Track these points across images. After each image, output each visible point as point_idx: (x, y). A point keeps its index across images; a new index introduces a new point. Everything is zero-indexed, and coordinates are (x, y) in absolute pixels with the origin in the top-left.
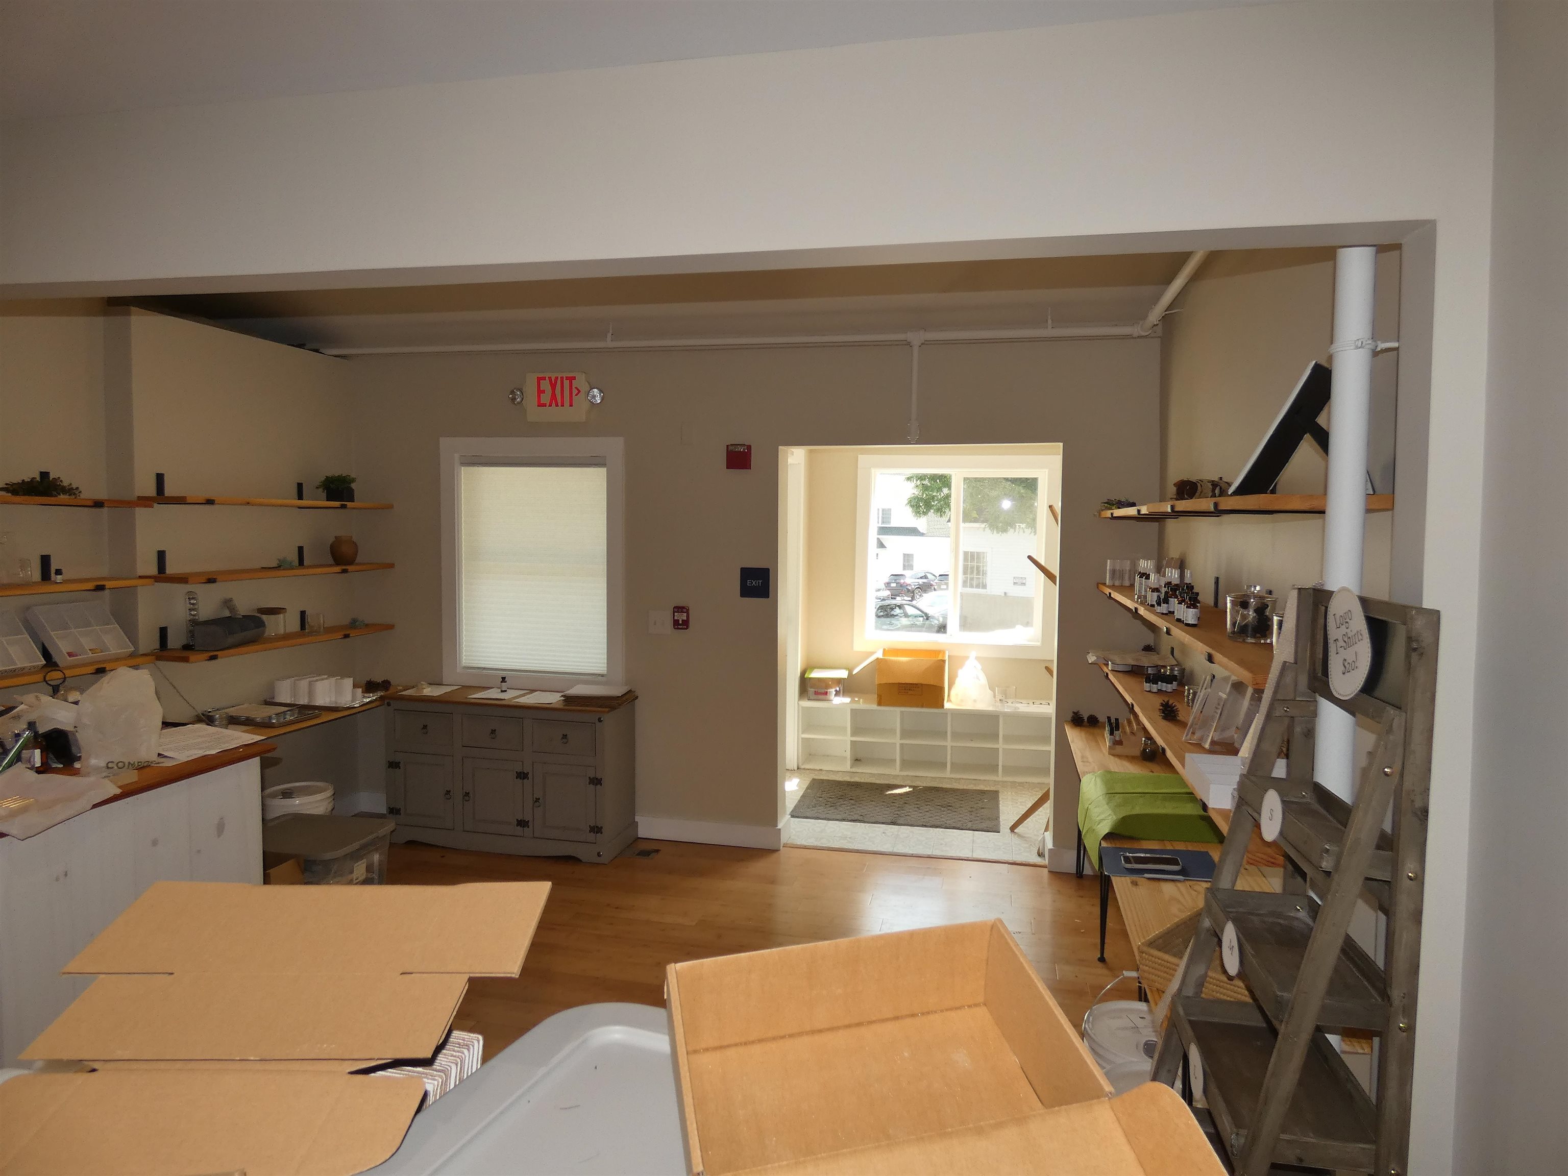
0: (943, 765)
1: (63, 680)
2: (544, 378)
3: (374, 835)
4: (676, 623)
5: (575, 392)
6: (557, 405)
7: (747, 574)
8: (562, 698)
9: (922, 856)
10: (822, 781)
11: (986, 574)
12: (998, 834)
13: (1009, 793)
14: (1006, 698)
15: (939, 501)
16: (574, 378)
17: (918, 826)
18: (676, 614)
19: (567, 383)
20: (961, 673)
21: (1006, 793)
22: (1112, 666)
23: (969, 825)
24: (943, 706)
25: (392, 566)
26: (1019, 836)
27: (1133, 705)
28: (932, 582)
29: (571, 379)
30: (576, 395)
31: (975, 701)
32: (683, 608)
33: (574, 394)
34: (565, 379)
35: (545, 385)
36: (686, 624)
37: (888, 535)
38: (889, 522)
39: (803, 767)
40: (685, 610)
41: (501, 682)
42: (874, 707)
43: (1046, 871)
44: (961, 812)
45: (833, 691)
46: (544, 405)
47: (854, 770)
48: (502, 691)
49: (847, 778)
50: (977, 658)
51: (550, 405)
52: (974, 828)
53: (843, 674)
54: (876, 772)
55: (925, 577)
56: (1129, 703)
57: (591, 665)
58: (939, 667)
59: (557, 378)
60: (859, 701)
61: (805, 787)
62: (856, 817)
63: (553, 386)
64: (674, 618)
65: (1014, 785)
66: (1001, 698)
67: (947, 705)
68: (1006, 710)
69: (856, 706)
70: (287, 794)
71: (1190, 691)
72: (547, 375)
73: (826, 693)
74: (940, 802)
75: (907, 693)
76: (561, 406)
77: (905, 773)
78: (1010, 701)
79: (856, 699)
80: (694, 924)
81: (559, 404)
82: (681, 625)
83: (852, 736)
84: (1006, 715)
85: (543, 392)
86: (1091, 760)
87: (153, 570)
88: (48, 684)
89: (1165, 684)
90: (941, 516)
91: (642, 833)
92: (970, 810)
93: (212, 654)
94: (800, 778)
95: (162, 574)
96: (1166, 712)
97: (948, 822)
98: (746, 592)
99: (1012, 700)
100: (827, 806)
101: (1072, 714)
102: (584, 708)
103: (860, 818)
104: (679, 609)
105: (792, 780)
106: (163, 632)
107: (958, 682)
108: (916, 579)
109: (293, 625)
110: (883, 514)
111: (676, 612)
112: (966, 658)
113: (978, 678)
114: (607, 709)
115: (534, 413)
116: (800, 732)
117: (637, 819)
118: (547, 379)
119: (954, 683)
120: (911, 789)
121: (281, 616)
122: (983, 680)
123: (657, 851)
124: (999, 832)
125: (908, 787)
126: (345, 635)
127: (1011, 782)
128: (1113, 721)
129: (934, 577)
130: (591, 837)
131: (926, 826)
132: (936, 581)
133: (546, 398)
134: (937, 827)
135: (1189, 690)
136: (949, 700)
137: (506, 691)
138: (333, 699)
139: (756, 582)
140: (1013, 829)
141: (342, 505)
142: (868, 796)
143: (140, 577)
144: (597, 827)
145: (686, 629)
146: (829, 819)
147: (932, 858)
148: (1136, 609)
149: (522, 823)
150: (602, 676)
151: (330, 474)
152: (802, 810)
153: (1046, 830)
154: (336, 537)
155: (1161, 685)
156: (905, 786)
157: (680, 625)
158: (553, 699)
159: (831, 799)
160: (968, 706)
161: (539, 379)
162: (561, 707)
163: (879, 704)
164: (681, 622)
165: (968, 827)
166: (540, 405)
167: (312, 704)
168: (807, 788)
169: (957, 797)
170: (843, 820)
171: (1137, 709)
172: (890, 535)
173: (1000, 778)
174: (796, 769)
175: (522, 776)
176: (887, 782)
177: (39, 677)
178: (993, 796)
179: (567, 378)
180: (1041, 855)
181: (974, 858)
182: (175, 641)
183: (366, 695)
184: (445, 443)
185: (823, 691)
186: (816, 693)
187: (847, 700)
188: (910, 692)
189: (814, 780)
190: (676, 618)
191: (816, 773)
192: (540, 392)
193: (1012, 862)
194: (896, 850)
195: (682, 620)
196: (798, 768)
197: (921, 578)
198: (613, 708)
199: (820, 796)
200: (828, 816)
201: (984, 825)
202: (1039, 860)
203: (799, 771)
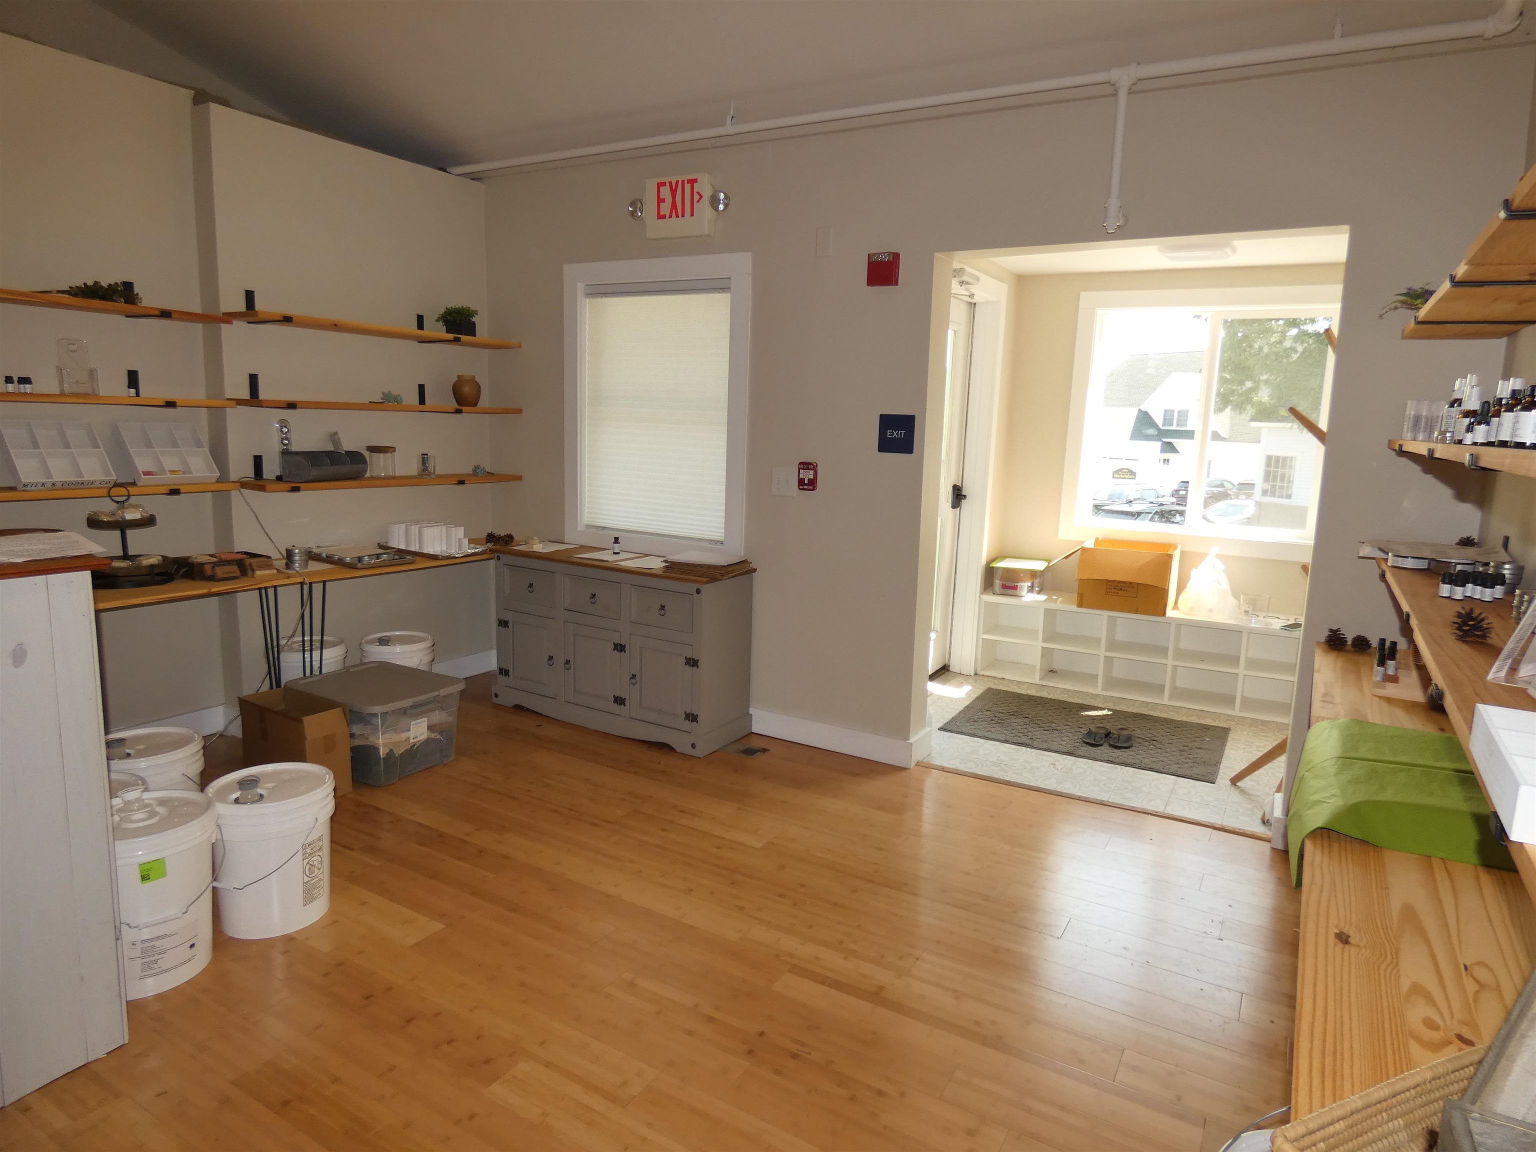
0: (1160, 688)
1: (127, 497)
2: (664, 184)
3: (436, 693)
4: (801, 482)
5: (696, 197)
6: (677, 216)
7: (888, 422)
8: (664, 564)
9: (1092, 801)
10: (999, 692)
11: (1292, 482)
12: (1213, 784)
13: (1245, 733)
14: (1254, 610)
15: (1240, 395)
16: (696, 180)
17: (1101, 761)
18: (801, 471)
19: (688, 187)
20: (1196, 576)
21: (1240, 732)
22: (1393, 560)
23: (1174, 768)
24: (1164, 614)
25: (520, 411)
26: (1243, 792)
27: (1408, 615)
28: (1229, 492)
29: (693, 182)
30: (698, 202)
31: (1211, 610)
32: (811, 464)
33: (695, 200)
34: (686, 182)
35: (666, 192)
36: (812, 484)
37: (1182, 438)
38: (1185, 425)
39: (982, 673)
40: (811, 467)
41: (614, 543)
42: (1074, 608)
43: (1266, 847)
44: (1168, 750)
45: (1026, 585)
46: (664, 217)
47: (1043, 683)
48: (615, 553)
49: (1033, 692)
50: (1219, 556)
51: (670, 217)
52: (1179, 773)
53: (1040, 566)
54: (1071, 688)
55: (1222, 486)
56: (1404, 611)
57: (712, 529)
58: (1164, 562)
59: (677, 182)
60: (1056, 600)
61: (975, 696)
62: (1024, 739)
63: (674, 193)
64: (799, 477)
65: (1254, 723)
66: (1247, 609)
67: (1170, 613)
68: (1253, 626)
69: (1051, 606)
70: (384, 642)
71: (1524, 597)
72: (666, 179)
73: (1015, 588)
74: (1142, 734)
75: (1118, 593)
76: (682, 217)
77: (1109, 694)
78: (1261, 615)
79: (1055, 597)
80: (759, 845)
81: (680, 215)
82: (808, 485)
83: (1044, 641)
84: (1252, 632)
85: (663, 200)
86: (1337, 700)
87: (245, 394)
88: (112, 500)
89: (1479, 588)
90: (1240, 413)
91: (756, 728)
92: (1182, 748)
93: (294, 485)
94: (972, 686)
95: (254, 398)
96: (1466, 628)
97: (1145, 761)
98: (885, 445)
99: (1265, 614)
100: (993, 722)
101: (1327, 633)
102: (685, 577)
103: (1028, 742)
104: (805, 465)
105: (963, 686)
106: (258, 461)
107: (1190, 586)
108: (1210, 487)
109: (412, 468)
110: (1179, 416)
111: (802, 469)
112: (1202, 556)
113: (1219, 583)
114: (705, 580)
115: (655, 229)
116: (981, 631)
117: (751, 711)
118: (668, 184)
119: (1186, 587)
120: (1110, 713)
121: (389, 455)
122: (1225, 585)
123: (764, 750)
124: (1214, 783)
125: (1106, 710)
126: (459, 481)
127: (1251, 719)
128: (1388, 644)
129: (1231, 486)
130: (687, 725)
131: (1112, 762)
132: (1234, 490)
133: (666, 208)
134: (1127, 765)
135: (1522, 596)
136: (1176, 607)
137: (618, 553)
138: (444, 548)
139: (898, 432)
140: (1235, 781)
141: (455, 337)
142: (1050, 716)
143: (228, 399)
144: (692, 714)
145: (813, 490)
146: (988, 739)
147: (1106, 805)
148: (1431, 451)
149: (620, 701)
150: (716, 542)
151: (449, 306)
152: (958, 724)
153: (1278, 790)
154: (458, 376)
155: (1473, 590)
156: (1103, 709)
157: (806, 485)
158: (656, 564)
159: (1001, 714)
160: (1201, 616)
161: (660, 185)
162: (661, 573)
163: (1080, 604)
164: (806, 482)
165: (1171, 770)
166: (661, 217)
167: (409, 549)
168: (978, 699)
169: (1168, 730)
170: (1006, 742)
171: (1414, 622)
172: (1185, 439)
173: (1237, 712)
174: (972, 674)
175: (620, 648)
176: (1081, 702)
177: (104, 492)
178: (1220, 735)
179: (690, 181)
180: (1265, 822)
181: (1165, 814)
182: (271, 469)
183: (472, 545)
184: (569, 270)
185: (1012, 584)
186: (1004, 587)
187: (1042, 597)
188: (1121, 592)
189: (989, 689)
190: (801, 476)
191: (996, 681)
192: (660, 201)
193: (1220, 827)
194: (1059, 789)
195: (808, 479)
196: (976, 674)
197: (1217, 486)
198: (714, 579)
199: (989, 709)
200: (988, 734)
201: (1195, 771)
202: (1260, 829)
203: (976, 677)
